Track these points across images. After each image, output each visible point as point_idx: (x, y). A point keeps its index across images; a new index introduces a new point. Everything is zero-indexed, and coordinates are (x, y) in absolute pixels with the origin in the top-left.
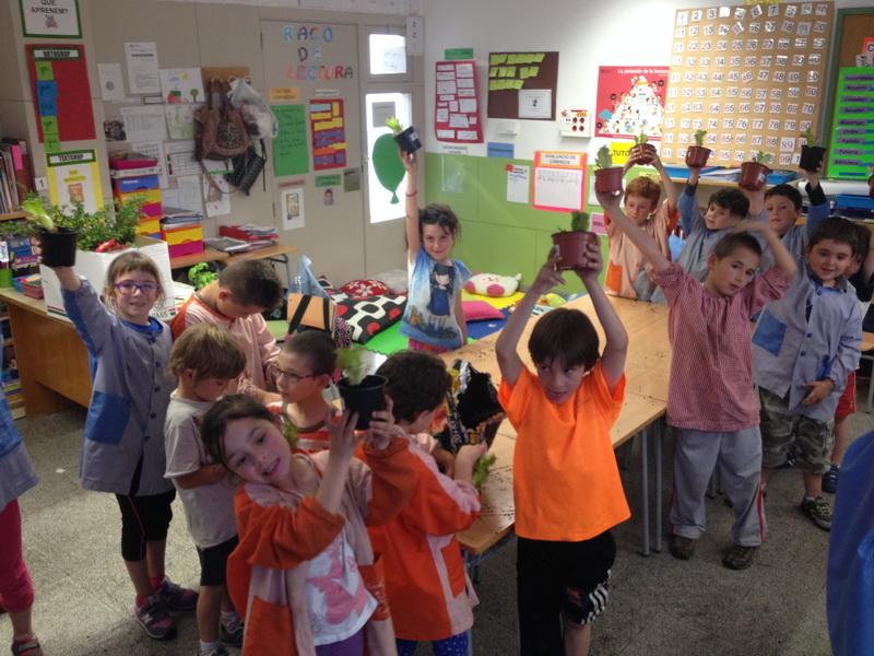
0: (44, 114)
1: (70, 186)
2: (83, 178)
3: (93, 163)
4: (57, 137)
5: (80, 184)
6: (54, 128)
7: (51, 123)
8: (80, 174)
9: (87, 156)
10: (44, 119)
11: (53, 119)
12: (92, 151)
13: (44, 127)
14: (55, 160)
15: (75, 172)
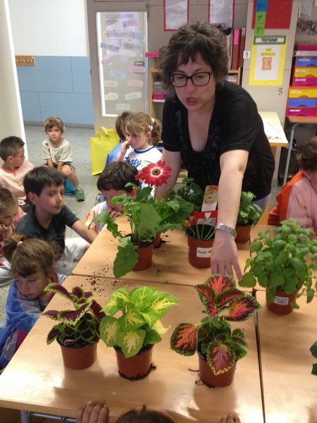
0: (259, 10)
1: (263, 59)
2: (274, 54)
3: (283, 45)
4: (264, 26)
5: (271, 58)
6: (263, 20)
7: (261, 16)
8: (272, 51)
9: (280, 40)
10: (258, 14)
11: (264, 14)
12: (285, 37)
13: (257, 19)
14: (259, 40)
15: (270, 50)
